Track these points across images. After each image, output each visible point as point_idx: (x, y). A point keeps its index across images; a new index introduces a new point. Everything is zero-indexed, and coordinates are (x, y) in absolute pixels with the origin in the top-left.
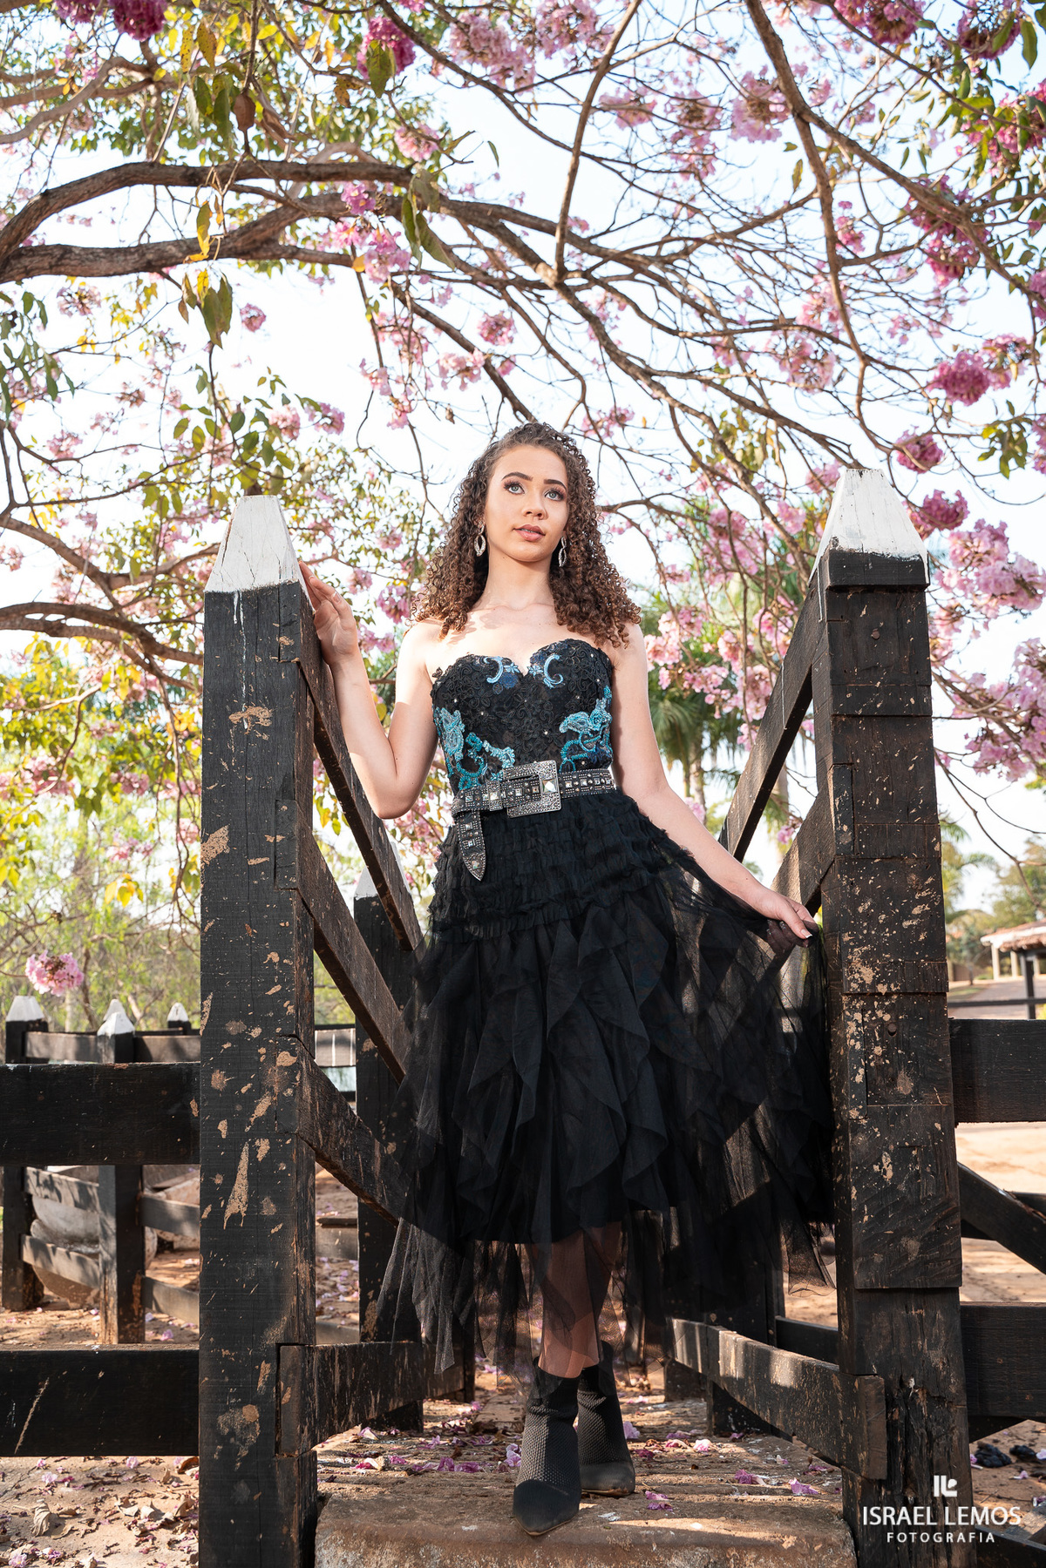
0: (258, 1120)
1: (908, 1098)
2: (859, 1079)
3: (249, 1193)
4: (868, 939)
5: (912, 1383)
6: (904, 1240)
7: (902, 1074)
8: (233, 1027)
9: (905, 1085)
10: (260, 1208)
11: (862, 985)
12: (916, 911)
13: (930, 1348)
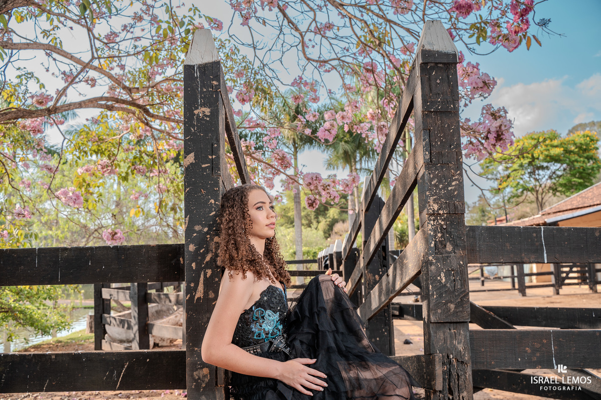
0: (207, 262)
1: (450, 253)
2: (432, 245)
3: (204, 289)
4: (436, 194)
5: (451, 356)
6: (449, 304)
7: (448, 244)
8: (197, 228)
9: (449, 248)
10: (208, 295)
11: (434, 211)
12: (454, 183)
13: (458, 343)
